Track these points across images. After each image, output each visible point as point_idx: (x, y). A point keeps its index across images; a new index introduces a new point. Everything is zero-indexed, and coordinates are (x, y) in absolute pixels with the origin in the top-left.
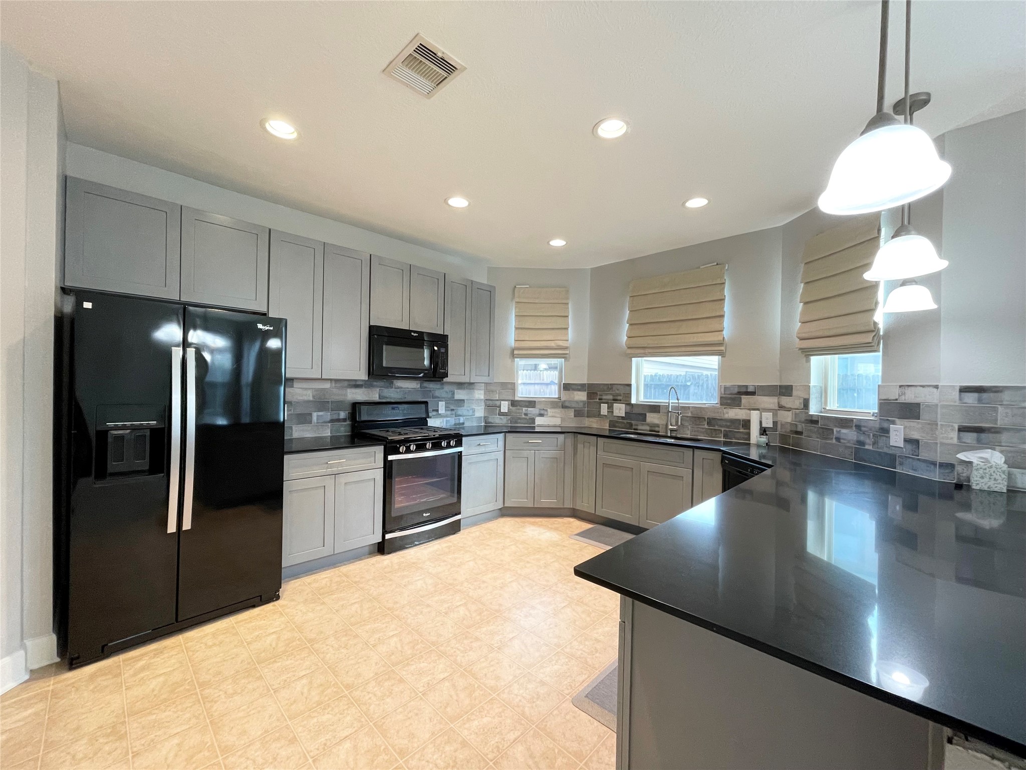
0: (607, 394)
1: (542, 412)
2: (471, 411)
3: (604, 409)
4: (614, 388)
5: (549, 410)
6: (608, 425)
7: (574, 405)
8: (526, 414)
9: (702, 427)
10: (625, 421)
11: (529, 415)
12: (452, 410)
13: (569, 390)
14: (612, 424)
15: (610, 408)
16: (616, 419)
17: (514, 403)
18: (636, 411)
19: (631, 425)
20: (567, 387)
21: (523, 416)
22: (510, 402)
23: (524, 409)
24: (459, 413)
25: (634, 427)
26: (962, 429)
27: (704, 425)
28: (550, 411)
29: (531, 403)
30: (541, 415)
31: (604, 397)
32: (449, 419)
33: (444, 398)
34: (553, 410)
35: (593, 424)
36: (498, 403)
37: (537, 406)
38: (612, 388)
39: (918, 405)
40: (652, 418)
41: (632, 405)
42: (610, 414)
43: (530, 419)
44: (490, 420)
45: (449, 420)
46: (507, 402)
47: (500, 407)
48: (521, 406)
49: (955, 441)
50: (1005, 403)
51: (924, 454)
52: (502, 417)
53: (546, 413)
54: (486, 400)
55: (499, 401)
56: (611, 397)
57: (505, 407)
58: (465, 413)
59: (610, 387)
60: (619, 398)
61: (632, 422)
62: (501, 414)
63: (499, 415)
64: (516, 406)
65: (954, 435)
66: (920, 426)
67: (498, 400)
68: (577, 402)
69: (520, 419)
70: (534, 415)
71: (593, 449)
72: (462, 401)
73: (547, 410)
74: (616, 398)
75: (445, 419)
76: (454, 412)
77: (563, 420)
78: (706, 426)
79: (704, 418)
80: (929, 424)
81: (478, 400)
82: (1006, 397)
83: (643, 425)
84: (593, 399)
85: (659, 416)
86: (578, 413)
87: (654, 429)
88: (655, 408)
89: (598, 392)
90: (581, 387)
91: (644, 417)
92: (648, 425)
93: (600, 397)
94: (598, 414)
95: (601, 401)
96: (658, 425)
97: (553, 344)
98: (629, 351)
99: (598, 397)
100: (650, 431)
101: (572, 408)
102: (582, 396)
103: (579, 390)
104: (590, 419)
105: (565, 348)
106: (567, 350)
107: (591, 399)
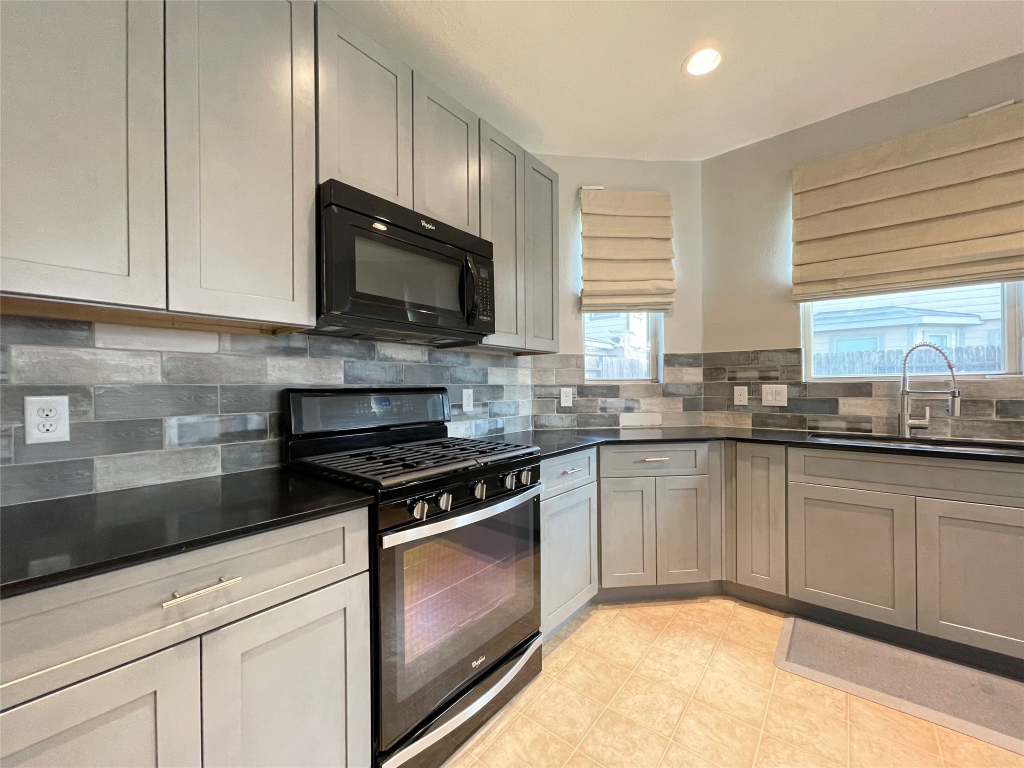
0: (745, 370)
1: (630, 404)
2: (513, 407)
3: (741, 395)
4: (762, 358)
5: (642, 401)
6: (750, 421)
7: (682, 391)
8: (603, 409)
10: (789, 415)
11: (608, 410)
12: (485, 405)
13: (673, 365)
14: (759, 419)
15: (755, 393)
16: (767, 411)
17: (582, 391)
18: (813, 395)
19: (802, 422)
20: (671, 360)
21: (599, 413)
22: (576, 389)
23: (600, 400)
24: (496, 409)
25: (809, 424)
27: (990, 414)
28: (644, 403)
29: (612, 390)
30: (629, 410)
31: (740, 375)
32: (479, 421)
33: (472, 383)
34: (649, 400)
35: (721, 421)
36: (555, 391)
37: (622, 394)
38: (756, 358)
40: (849, 407)
41: (805, 386)
42: (755, 403)
43: (610, 416)
44: (543, 421)
45: (480, 424)
46: (571, 389)
47: (560, 398)
48: (594, 395)
52: (563, 415)
53: (636, 406)
54: (535, 386)
55: (558, 388)
56: (756, 374)
57: (567, 398)
58: (505, 410)
59: (753, 357)
60: (773, 374)
61: (804, 415)
62: (562, 410)
63: (558, 412)
64: (587, 396)
67: (554, 386)
68: (688, 386)
69: (593, 417)
70: (616, 410)
72: (500, 388)
73: (638, 401)
74: (766, 374)
75: (473, 422)
76: (487, 409)
77: (665, 416)
79: (989, 402)
81: (522, 386)
83: (830, 419)
84: (716, 379)
85: (869, 403)
86: (690, 405)
87: (857, 426)
88: (861, 389)
89: (727, 367)
90: (693, 360)
91: (832, 406)
92: (844, 418)
93: (732, 375)
94: (729, 405)
95: (734, 381)
96: (868, 420)
97: (649, 286)
98: (798, 290)
99: (727, 375)
100: (848, 430)
101: (680, 395)
102: (694, 375)
103: (690, 365)
104: (712, 414)
105: (670, 293)
106: (672, 298)
107: (712, 379)
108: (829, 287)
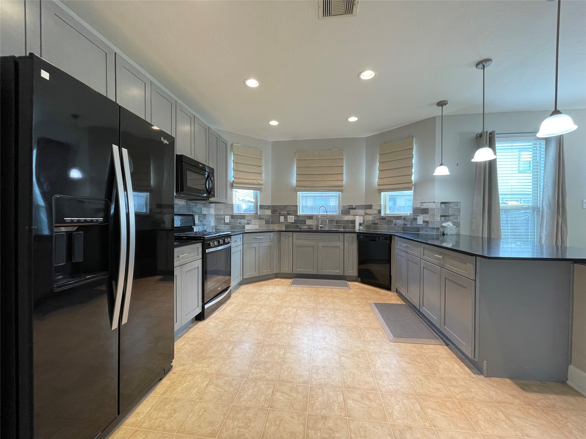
0: (283, 211)
1: (249, 222)
2: (209, 222)
3: (282, 219)
4: (288, 207)
5: (252, 221)
6: (284, 227)
7: (265, 218)
8: (240, 223)
9: (333, 224)
10: (294, 225)
11: (241, 224)
12: (201, 221)
13: (262, 209)
14: (287, 227)
15: (286, 218)
16: (288, 224)
17: (233, 217)
18: (300, 219)
19: (297, 227)
20: (262, 207)
21: (238, 225)
22: (230, 216)
23: (239, 220)
24: (204, 223)
25: (299, 227)
26: (441, 216)
27: (334, 224)
28: (253, 221)
29: (243, 217)
30: (248, 224)
31: (282, 212)
32: (200, 227)
33: (198, 213)
34: (255, 221)
35: (276, 227)
36: (223, 217)
37: (247, 218)
38: (286, 208)
39: (428, 209)
40: (309, 222)
41: (298, 216)
42: (286, 221)
43: (242, 226)
44: (218, 228)
46: (229, 216)
47: (225, 219)
48: (237, 219)
49: (439, 220)
50: (451, 207)
51: (430, 226)
52: (226, 226)
53: (251, 222)
54: (216, 215)
55: (224, 216)
56: (286, 212)
57: (227, 219)
58: (207, 223)
59: (285, 207)
60: (291, 213)
61: (298, 225)
62: (225, 224)
63: (224, 225)
64: (234, 219)
65: (439, 218)
66: (429, 216)
67: (222, 215)
68: (267, 216)
69: (236, 226)
70: (244, 224)
71: (290, 239)
72: (205, 215)
73: (251, 221)
74: (289, 213)
75: (198, 227)
76: (202, 223)
77: (260, 226)
78: (335, 224)
79: (334, 220)
80: (432, 215)
81: (212, 215)
82: (451, 205)
83: (304, 226)
84: (275, 214)
85: (312, 221)
86: (267, 222)
87: (310, 227)
88: (310, 217)
89: (278, 210)
90: (268, 207)
91: (304, 222)
92: (307, 225)
93: (280, 213)
94: (279, 222)
95: (280, 215)
96: (312, 226)
97: (255, 182)
98: (297, 188)
99: (278, 213)
100: (308, 228)
101: (264, 219)
102: (268, 212)
103: (268, 209)
104: (274, 225)
105: (261, 185)
106: (262, 186)
107: (274, 214)
108: (304, 188)
